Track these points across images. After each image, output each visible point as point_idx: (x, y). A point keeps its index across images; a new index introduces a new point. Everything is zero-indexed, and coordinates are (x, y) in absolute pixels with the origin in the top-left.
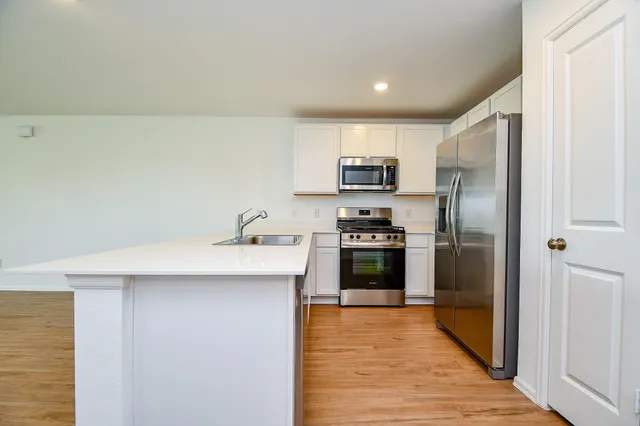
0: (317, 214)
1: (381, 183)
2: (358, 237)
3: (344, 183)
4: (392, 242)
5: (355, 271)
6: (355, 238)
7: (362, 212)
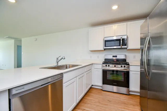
0: (98, 57)
1: (120, 45)
2: (109, 66)
3: (105, 46)
4: (123, 69)
5: (107, 78)
6: (107, 66)
7: (113, 56)
